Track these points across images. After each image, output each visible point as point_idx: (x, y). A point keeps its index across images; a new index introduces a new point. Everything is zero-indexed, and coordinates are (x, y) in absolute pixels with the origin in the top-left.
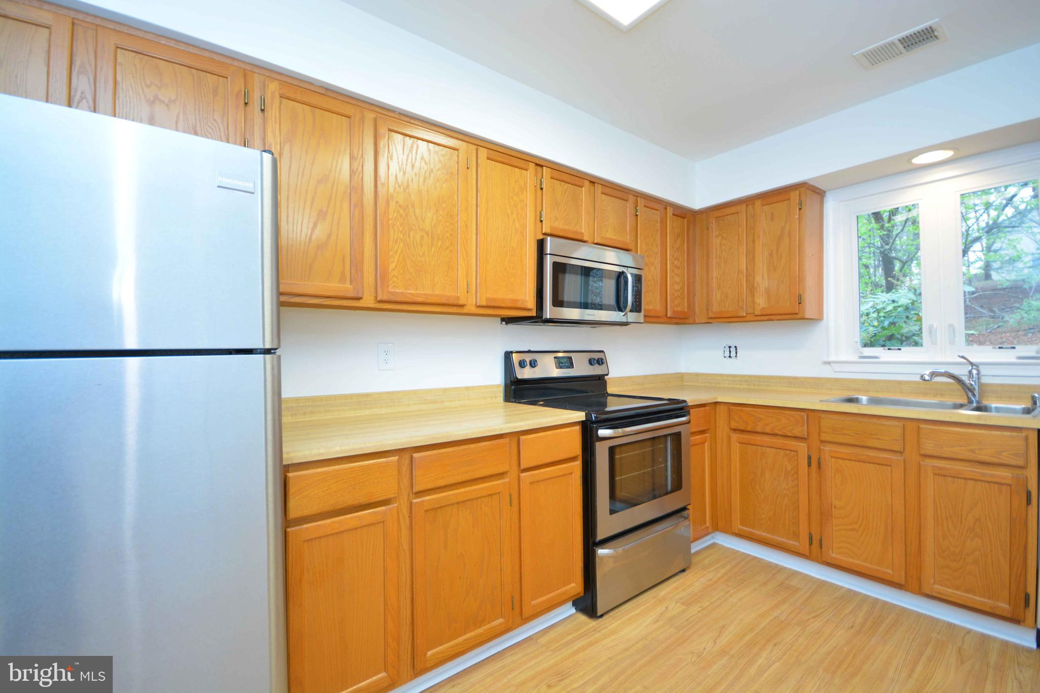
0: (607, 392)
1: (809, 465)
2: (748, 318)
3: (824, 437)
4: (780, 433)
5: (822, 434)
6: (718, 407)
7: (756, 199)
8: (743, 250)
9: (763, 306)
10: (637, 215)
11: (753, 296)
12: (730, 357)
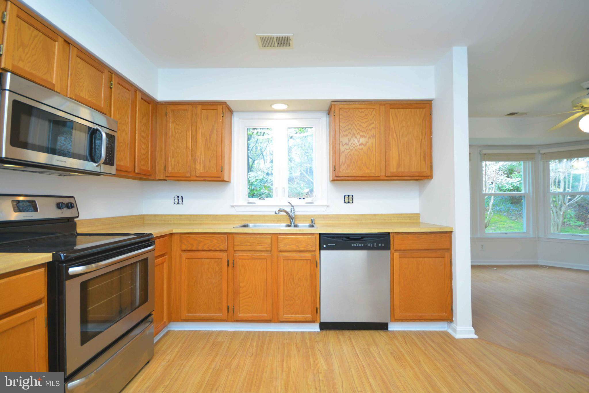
0: (76, 233)
1: (228, 265)
2: (192, 178)
3: (236, 248)
4: (213, 249)
5: (235, 247)
6: (173, 236)
7: (198, 104)
8: (189, 134)
9: (201, 171)
10: (111, 88)
11: (195, 164)
12: (178, 203)
